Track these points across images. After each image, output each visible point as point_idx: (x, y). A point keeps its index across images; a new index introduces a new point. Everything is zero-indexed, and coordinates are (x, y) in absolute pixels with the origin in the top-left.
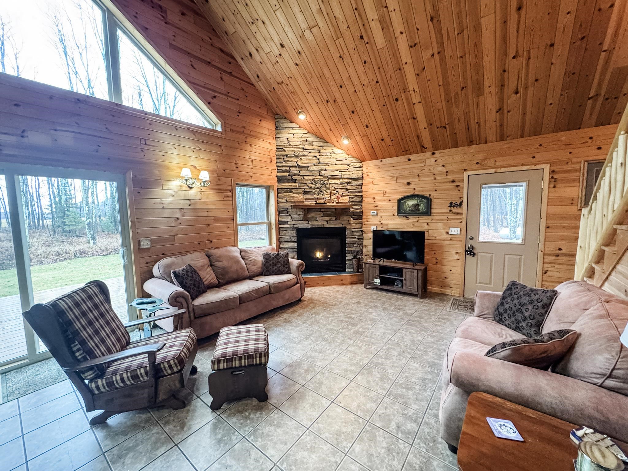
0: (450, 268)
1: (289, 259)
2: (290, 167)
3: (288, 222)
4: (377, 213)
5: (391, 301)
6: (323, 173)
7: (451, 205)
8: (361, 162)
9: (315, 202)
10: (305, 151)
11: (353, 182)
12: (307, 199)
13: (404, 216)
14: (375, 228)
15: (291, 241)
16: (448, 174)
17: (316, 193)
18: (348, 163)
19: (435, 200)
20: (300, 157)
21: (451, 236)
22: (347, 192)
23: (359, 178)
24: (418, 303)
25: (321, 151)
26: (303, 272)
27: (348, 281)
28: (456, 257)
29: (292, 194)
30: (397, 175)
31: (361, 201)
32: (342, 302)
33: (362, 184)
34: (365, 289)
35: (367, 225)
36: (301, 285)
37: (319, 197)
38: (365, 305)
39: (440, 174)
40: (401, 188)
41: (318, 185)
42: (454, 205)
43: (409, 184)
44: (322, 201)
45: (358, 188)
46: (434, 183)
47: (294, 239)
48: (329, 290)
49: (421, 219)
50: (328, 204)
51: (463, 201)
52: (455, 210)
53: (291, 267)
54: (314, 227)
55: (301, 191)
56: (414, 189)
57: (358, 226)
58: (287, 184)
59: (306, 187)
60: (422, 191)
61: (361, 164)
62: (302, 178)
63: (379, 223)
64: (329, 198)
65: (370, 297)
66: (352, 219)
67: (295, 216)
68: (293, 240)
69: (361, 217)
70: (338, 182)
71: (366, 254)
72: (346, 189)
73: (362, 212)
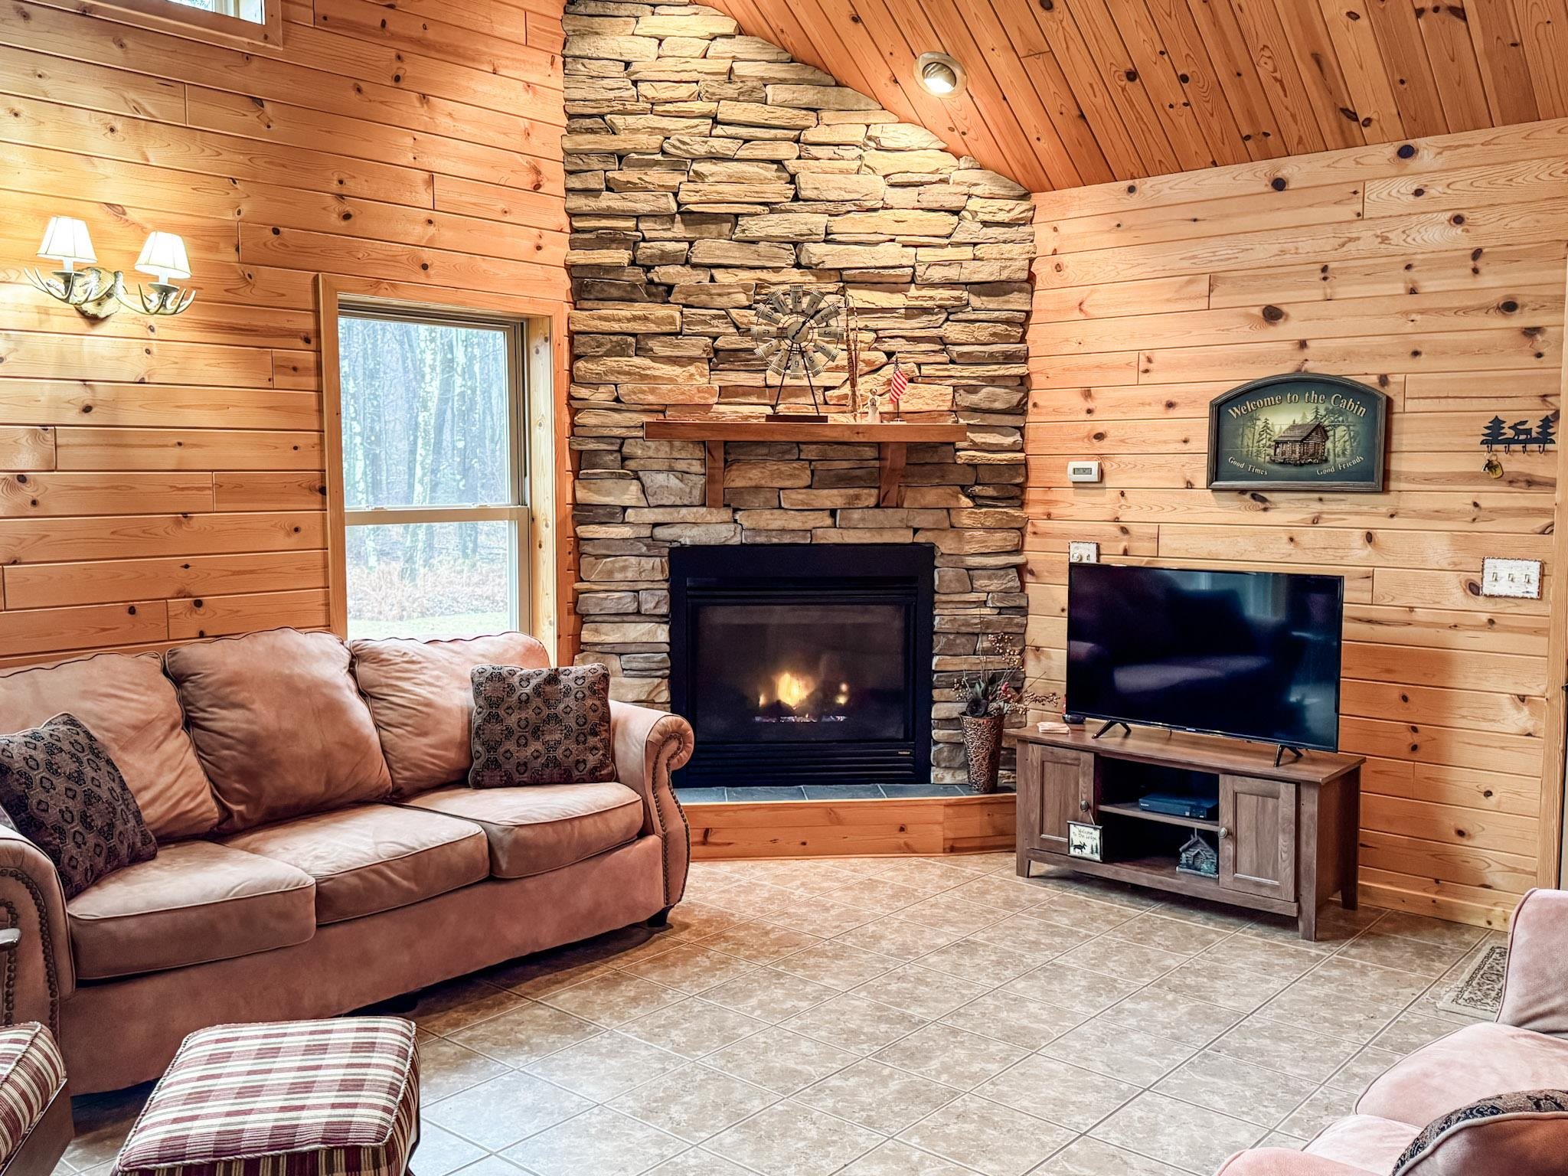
0: (1487, 781)
1: (612, 703)
2: (638, 217)
3: (625, 509)
4: (1102, 474)
5: (1147, 948)
6: (816, 252)
7: (1494, 434)
8: (1025, 197)
9: (769, 411)
10: (719, 130)
11: (975, 301)
12: (724, 392)
13: (1243, 491)
14: (1086, 553)
15: (638, 613)
16: (1480, 264)
17: (775, 359)
18: (955, 202)
19: (1410, 405)
20: (696, 166)
21: (1490, 606)
22: (943, 357)
23: (1008, 282)
24: (1290, 961)
25: (809, 135)
26: (683, 779)
27: (938, 835)
28: (1518, 719)
29: (647, 362)
30: (1216, 267)
31: (1020, 409)
32: (877, 938)
33: (1028, 314)
34: (1021, 880)
35: (1046, 535)
36: (665, 839)
37: (787, 381)
38: (999, 963)
39: (1440, 262)
40: (1232, 337)
41: (786, 320)
42: (1510, 433)
43: (1272, 314)
44: (802, 406)
45: (1005, 338)
46: (1406, 313)
47: (656, 600)
48: (826, 876)
49: (1334, 507)
50: (836, 418)
51: (1556, 414)
52: (1514, 462)
53: (619, 746)
54: (761, 539)
55: (695, 347)
56: (1303, 344)
57: (999, 539)
58: (626, 311)
59: (720, 327)
60: (1347, 355)
61: (1025, 205)
62: (703, 276)
63: (1113, 529)
64: (847, 389)
65: (1035, 922)
66: (965, 501)
67: (661, 479)
68: (648, 606)
69: (1016, 495)
70: (897, 300)
71: (1040, 693)
72: (941, 340)
73: (1025, 464)
